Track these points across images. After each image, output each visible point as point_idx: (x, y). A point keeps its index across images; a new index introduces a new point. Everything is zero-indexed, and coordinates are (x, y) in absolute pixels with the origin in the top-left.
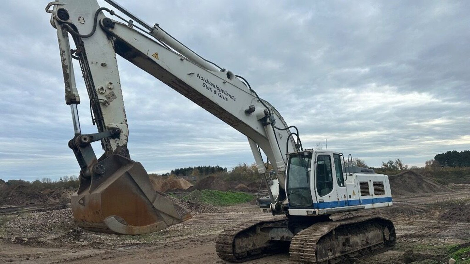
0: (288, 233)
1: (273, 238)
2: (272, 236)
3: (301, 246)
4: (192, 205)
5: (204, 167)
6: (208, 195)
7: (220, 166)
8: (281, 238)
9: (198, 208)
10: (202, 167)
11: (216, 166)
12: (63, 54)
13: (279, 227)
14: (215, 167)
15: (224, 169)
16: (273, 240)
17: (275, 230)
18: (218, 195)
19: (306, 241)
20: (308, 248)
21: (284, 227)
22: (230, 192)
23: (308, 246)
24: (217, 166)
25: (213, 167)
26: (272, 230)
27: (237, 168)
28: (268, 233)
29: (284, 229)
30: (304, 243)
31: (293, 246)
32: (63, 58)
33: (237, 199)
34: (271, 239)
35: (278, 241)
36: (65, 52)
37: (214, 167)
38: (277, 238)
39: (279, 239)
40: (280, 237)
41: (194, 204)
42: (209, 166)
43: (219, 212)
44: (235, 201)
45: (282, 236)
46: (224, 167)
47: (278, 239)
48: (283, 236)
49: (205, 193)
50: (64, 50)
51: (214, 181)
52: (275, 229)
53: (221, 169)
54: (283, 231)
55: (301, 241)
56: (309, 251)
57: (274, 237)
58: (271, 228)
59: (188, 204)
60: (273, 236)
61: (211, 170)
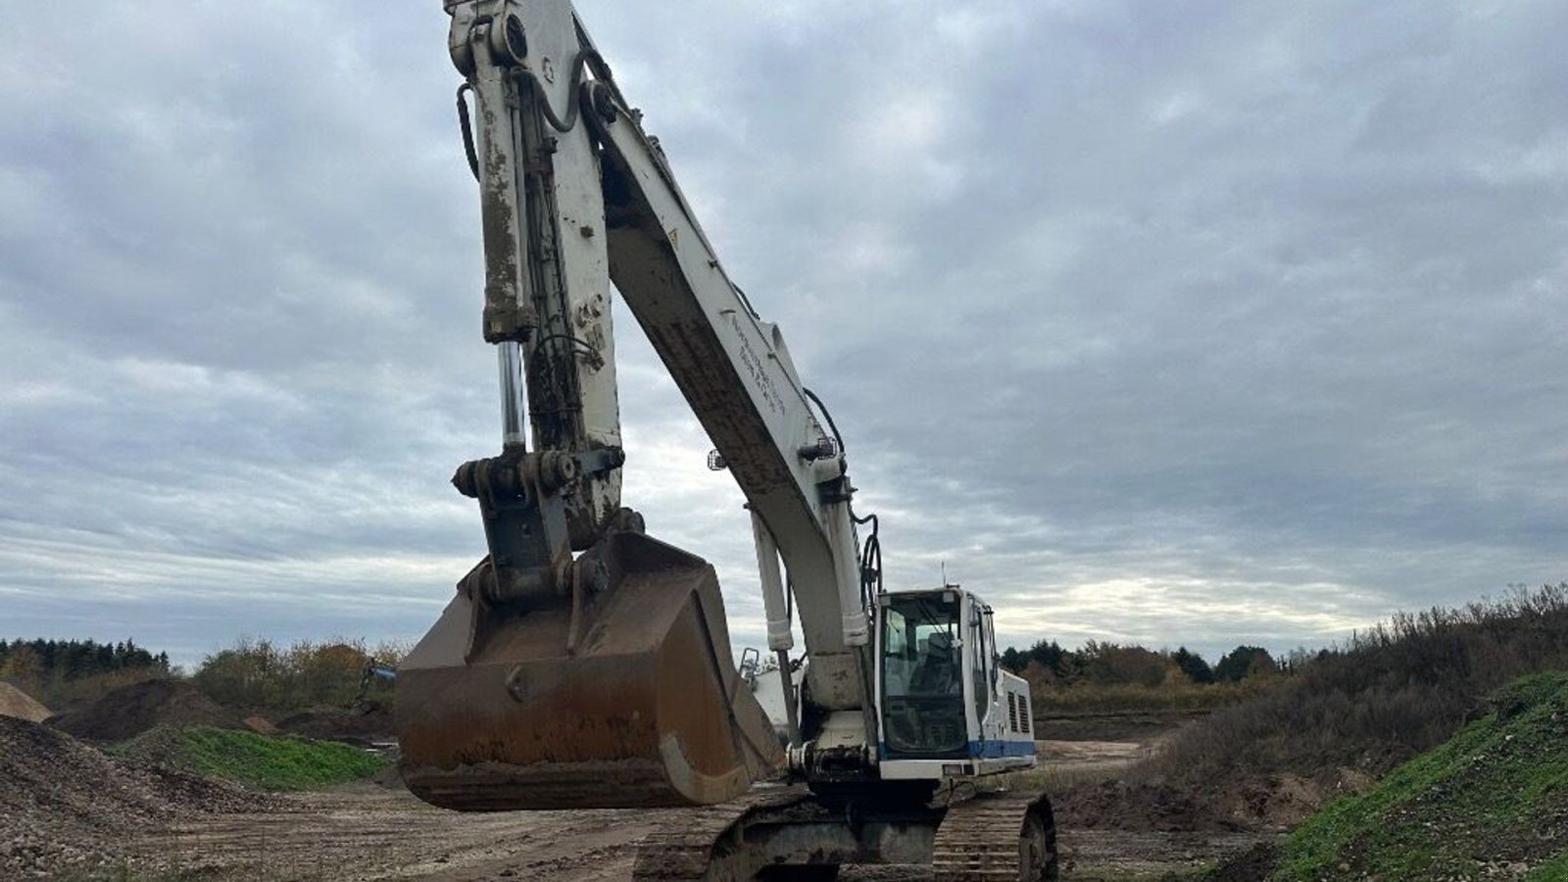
0: (837, 840)
1: (780, 859)
2: (779, 854)
3: (972, 863)
4: (172, 783)
5: (63, 645)
6: (213, 747)
7: (139, 645)
8: (813, 856)
9: (200, 795)
10: (52, 642)
11: (121, 644)
12: (501, 166)
13: (807, 823)
14: (115, 646)
15: (153, 657)
16: (785, 866)
17: (793, 831)
18: (249, 748)
19: (983, 848)
20: (995, 866)
21: (826, 823)
22: (293, 738)
23: (996, 862)
24: (125, 643)
25: (105, 645)
26: (781, 833)
27: (226, 656)
28: (766, 841)
29: (825, 828)
30: (981, 854)
31: (945, 865)
32: (500, 179)
33: (322, 765)
34: (773, 862)
35: (803, 865)
36: (507, 161)
37: (110, 646)
38: (798, 858)
39: (805, 862)
40: (807, 855)
41: (181, 778)
42: (90, 643)
43: (290, 810)
44: (318, 773)
45: (814, 851)
46: (154, 651)
47: (799, 862)
48: (820, 852)
49: (199, 741)
50: (505, 153)
51: (173, 701)
52: (790, 828)
53: (144, 656)
54: (819, 834)
55: (967, 848)
56: (1000, 874)
57: (785, 855)
58: (776, 828)
59: (159, 777)
60: (782, 852)
61: (95, 657)
